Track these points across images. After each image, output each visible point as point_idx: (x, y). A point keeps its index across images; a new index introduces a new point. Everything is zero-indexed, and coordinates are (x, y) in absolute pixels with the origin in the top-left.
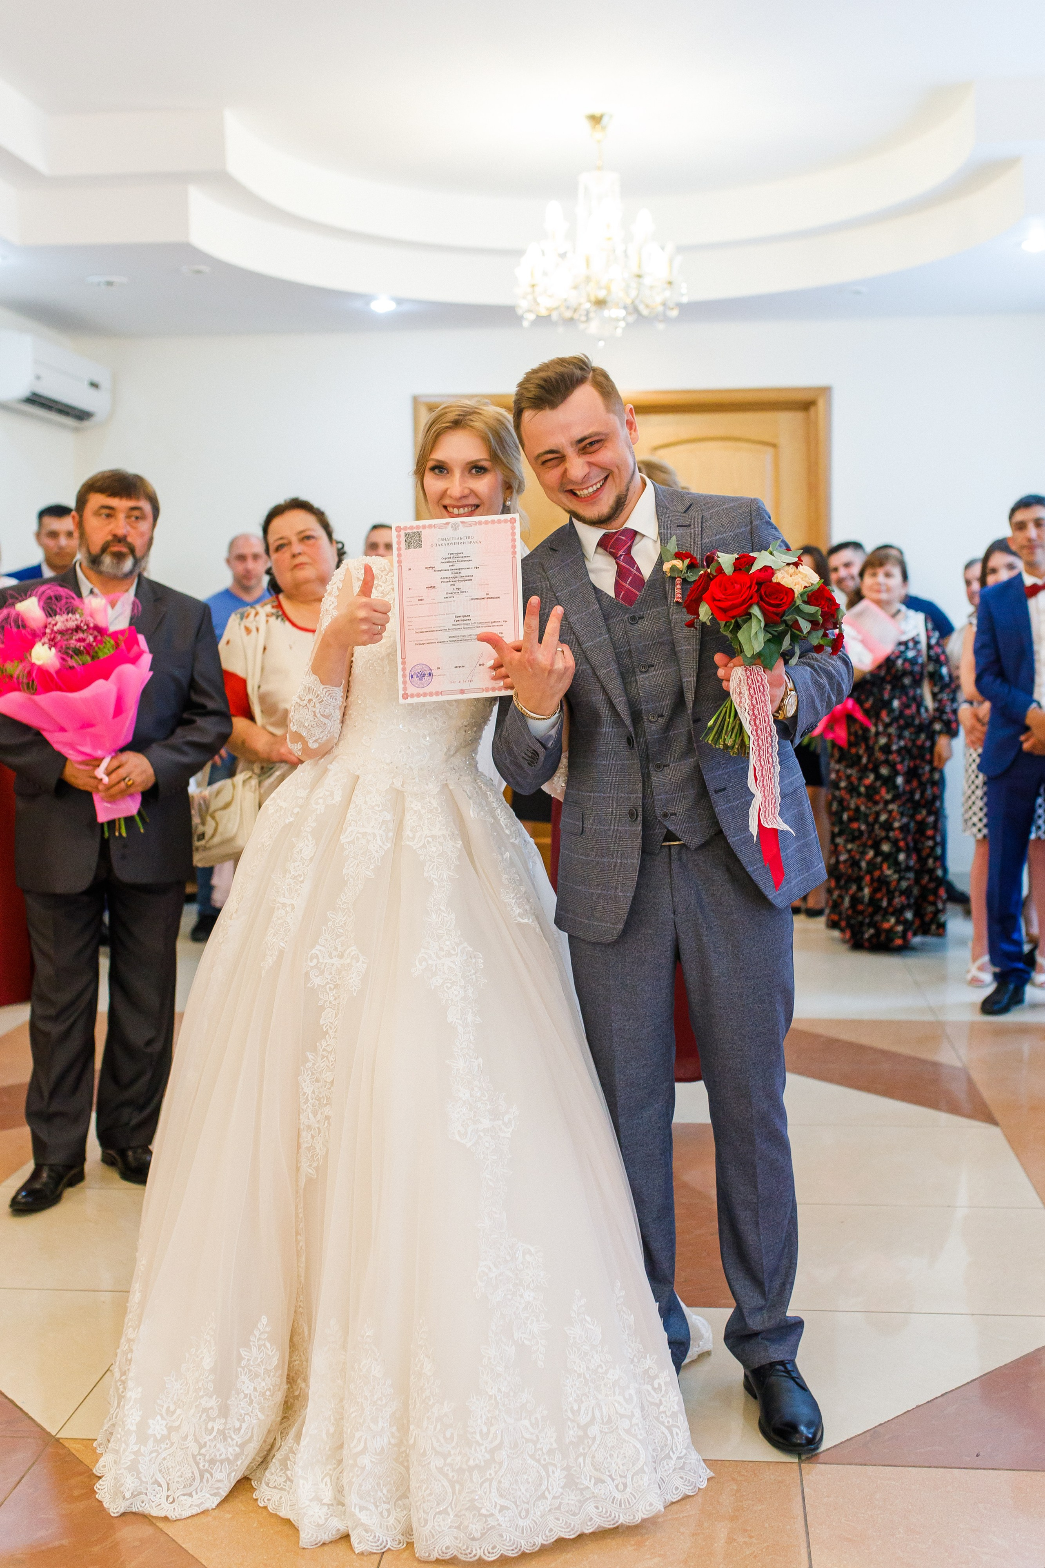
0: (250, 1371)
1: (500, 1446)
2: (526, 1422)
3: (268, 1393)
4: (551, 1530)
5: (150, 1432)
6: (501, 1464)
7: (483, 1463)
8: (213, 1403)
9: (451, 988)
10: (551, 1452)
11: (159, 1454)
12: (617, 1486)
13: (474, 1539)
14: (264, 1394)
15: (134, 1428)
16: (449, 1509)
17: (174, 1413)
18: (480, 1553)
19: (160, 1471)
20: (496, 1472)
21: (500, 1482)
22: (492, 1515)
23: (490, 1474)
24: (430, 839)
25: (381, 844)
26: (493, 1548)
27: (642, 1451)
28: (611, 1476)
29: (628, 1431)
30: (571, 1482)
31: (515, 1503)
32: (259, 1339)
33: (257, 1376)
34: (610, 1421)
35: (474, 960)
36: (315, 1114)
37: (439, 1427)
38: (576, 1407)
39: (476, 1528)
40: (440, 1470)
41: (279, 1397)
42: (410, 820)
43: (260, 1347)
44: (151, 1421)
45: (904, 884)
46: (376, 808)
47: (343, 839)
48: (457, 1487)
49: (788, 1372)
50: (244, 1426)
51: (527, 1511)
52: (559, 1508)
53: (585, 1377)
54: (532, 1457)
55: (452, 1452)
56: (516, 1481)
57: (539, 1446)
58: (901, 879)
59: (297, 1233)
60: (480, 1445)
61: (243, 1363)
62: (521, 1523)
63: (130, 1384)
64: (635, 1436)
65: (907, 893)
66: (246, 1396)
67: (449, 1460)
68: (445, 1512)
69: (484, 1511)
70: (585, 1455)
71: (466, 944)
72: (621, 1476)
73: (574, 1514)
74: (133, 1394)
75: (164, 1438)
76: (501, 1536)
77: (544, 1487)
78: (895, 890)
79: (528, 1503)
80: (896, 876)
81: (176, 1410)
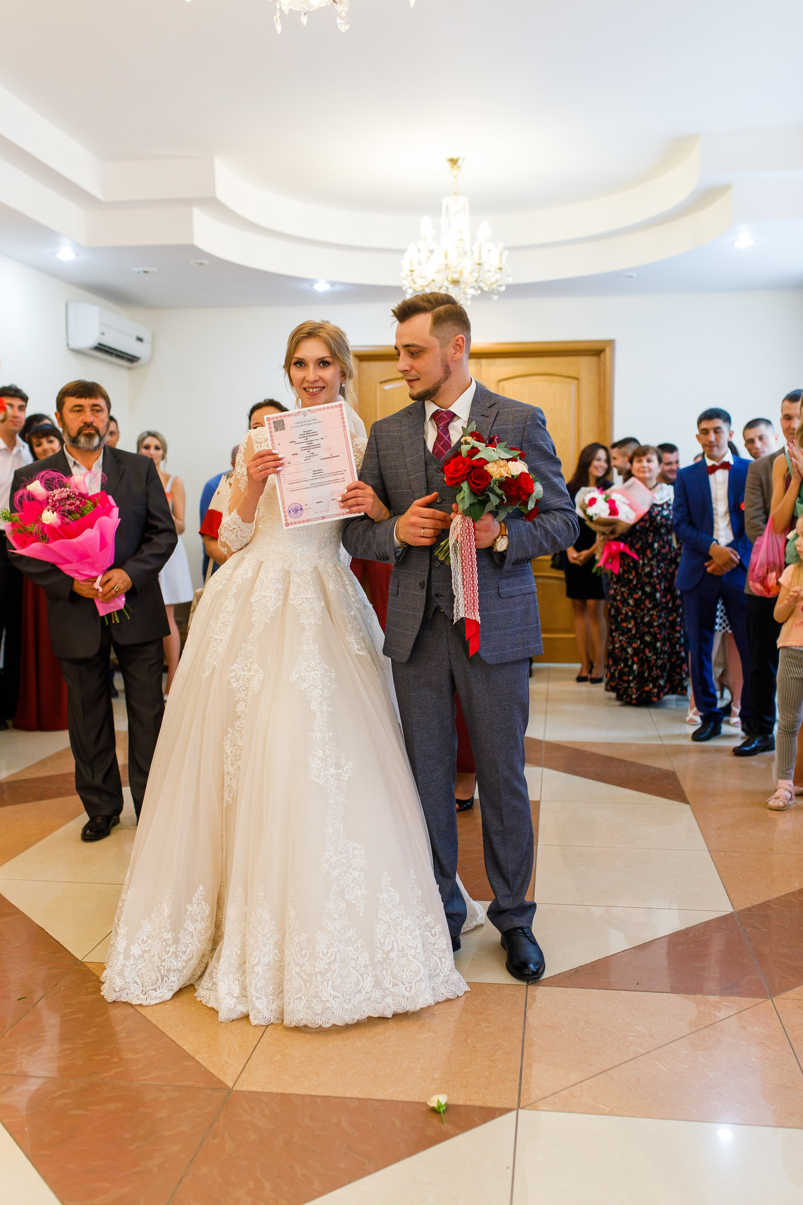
0: (192, 918)
1: (334, 961)
2: (351, 948)
3: (203, 931)
4: (364, 1012)
5: (131, 953)
6: (335, 971)
7: (323, 971)
8: (169, 936)
9: (314, 689)
10: (366, 966)
11: (137, 966)
12: (406, 989)
13: (317, 1014)
14: (200, 932)
15: (122, 951)
16: (303, 997)
17: (146, 942)
18: (320, 1023)
19: (138, 976)
20: (331, 976)
21: (333, 982)
22: (328, 1001)
23: (328, 977)
24: (304, 600)
25: (274, 602)
26: (329, 1020)
27: (422, 968)
28: (402, 982)
29: (414, 957)
30: (377, 984)
31: (342, 994)
32: (198, 899)
33: (196, 921)
34: (403, 950)
35: (329, 674)
36: (232, 765)
37: (298, 948)
38: (382, 941)
39: (318, 1008)
40: (298, 974)
41: (209, 934)
42: (293, 588)
43: (198, 904)
44: (132, 947)
45: (660, 662)
46: (273, 581)
47: (252, 600)
48: (308, 984)
49: (525, 933)
50: (188, 950)
51: (350, 1000)
52: (369, 999)
53: (388, 923)
54: (354, 968)
55: (306, 963)
56: (344, 982)
57: (358, 962)
58: (657, 659)
59: (222, 838)
60: (322, 960)
61: (188, 913)
62: (346, 1006)
63: (121, 925)
64: (418, 959)
65: (662, 668)
66: (189, 932)
67: (303, 968)
68: (300, 998)
69: (323, 998)
70: (387, 969)
71: (324, 664)
72: (408, 982)
73: (379, 1003)
74: (122, 930)
75: (141, 957)
76: (334, 1013)
77: (360, 986)
78: (654, 666)
79: (350, 995)
80: (655, 657)
81: (147, 940)
